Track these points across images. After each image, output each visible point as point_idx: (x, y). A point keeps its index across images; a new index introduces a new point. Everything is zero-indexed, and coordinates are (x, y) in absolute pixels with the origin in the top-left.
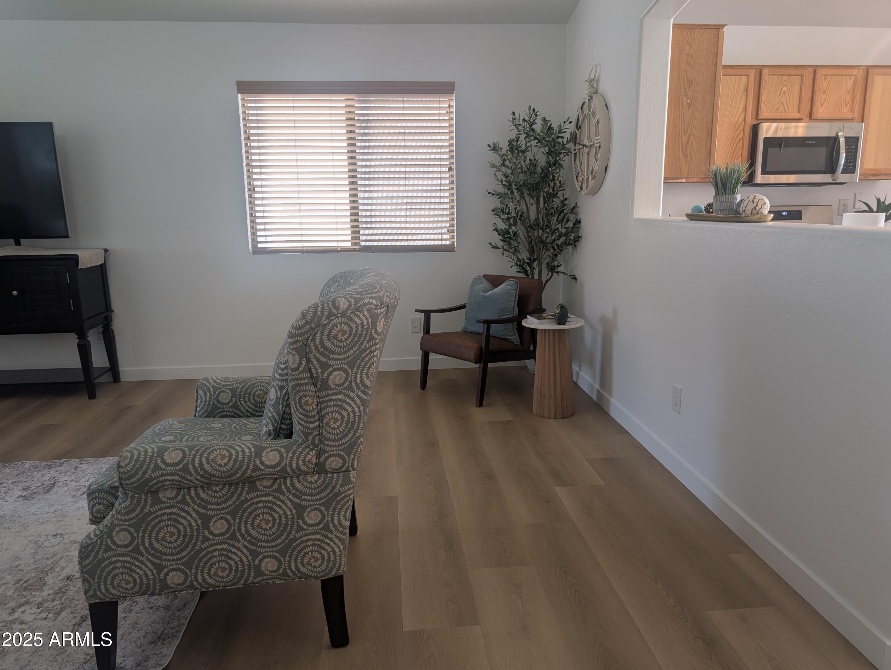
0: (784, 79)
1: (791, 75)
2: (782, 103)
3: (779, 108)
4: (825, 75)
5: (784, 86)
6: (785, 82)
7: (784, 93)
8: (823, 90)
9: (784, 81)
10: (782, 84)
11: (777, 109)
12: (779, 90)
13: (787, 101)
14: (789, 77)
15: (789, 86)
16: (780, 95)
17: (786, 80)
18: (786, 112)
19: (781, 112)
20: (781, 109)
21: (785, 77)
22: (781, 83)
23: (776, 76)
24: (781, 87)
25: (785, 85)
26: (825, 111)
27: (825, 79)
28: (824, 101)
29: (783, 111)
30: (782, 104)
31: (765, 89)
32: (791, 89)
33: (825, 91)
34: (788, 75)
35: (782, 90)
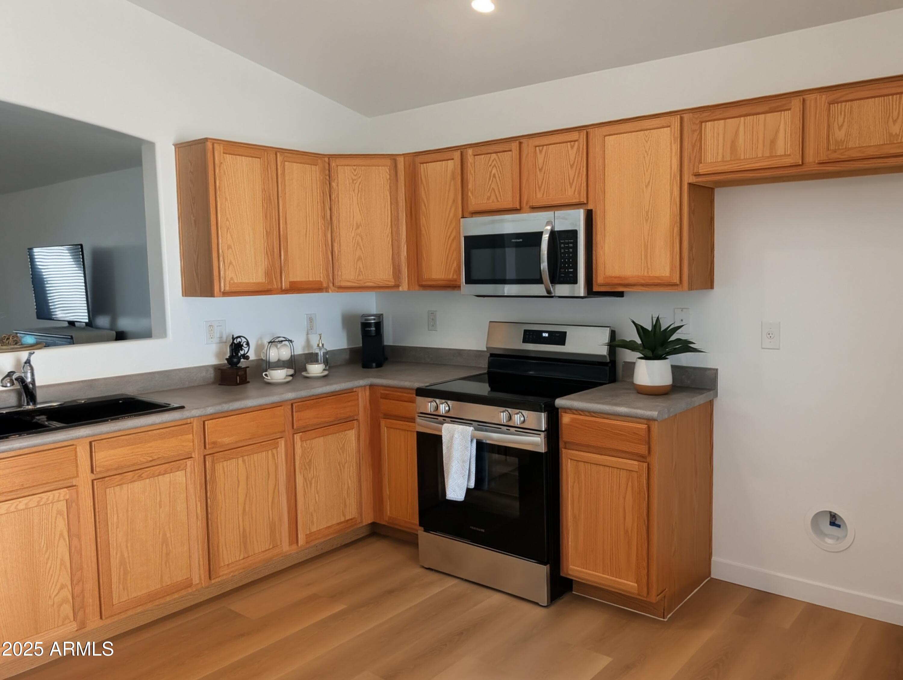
0: (492, 158)
1: (499, 152)
2: (493, 189)
3: (490, 197)
4: (539, 146)
5: (493, 167)
6: (495, 162)
7: (494, 176)
8: (539, 168)
9: (493, 161)
10: (490, 166)
11: (489, 198)
12: (489, 173)
13: (498, 186)
14: (498, 156)
15: (499, 167)
16: (490, 179)
17: (495, 159)
18: (498, 201)
19: (493, 202)
20: (493, 197)
21: (494, 156)
22: (490, 164)
23: (483, 156)
24: (490, 169)
25: (495, 165)
26: (545, 196)
27: (541, 151)
28: (542, 182)
29: (495, 201)
30: (493, 191)
31: (472, 175)
32: (501, 171)
33: (542, 167)
34: (496, 153)
35: (491, 172)
